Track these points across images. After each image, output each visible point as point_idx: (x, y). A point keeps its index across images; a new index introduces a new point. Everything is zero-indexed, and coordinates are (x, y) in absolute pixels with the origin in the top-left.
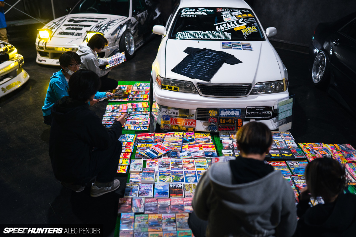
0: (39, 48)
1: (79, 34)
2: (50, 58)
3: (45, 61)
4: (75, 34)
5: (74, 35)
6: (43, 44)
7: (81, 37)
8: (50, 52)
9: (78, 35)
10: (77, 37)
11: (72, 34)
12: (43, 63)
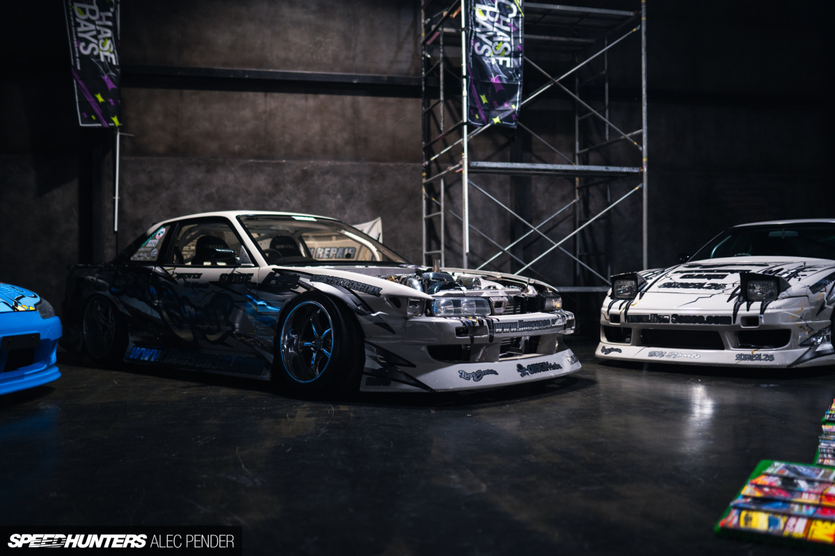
0: (608, 317)
1: (716, 286)
2: (633, 345)
3: (620, 351)
4: (705, 286)
5: (704, 288)
6: (620, 309)
7: (723, 292)
8: (635, 326)
9: (714, 288)
10: (713, 291)
11: (700, 286)
12: (613, 355)
